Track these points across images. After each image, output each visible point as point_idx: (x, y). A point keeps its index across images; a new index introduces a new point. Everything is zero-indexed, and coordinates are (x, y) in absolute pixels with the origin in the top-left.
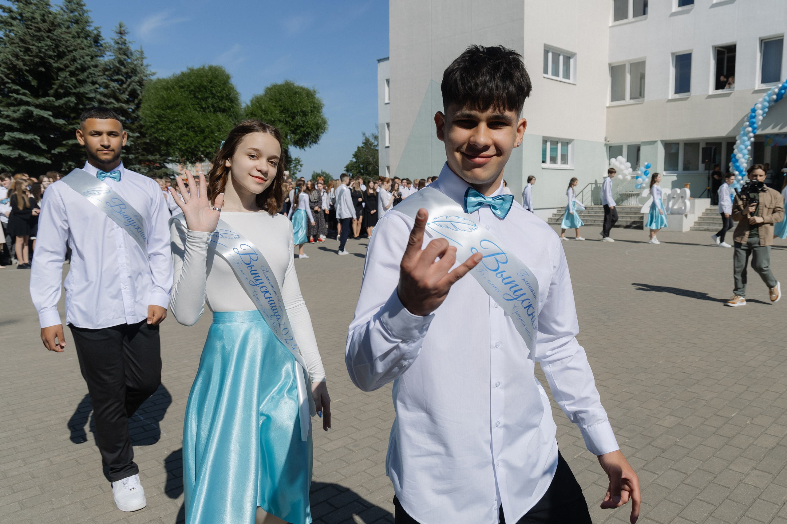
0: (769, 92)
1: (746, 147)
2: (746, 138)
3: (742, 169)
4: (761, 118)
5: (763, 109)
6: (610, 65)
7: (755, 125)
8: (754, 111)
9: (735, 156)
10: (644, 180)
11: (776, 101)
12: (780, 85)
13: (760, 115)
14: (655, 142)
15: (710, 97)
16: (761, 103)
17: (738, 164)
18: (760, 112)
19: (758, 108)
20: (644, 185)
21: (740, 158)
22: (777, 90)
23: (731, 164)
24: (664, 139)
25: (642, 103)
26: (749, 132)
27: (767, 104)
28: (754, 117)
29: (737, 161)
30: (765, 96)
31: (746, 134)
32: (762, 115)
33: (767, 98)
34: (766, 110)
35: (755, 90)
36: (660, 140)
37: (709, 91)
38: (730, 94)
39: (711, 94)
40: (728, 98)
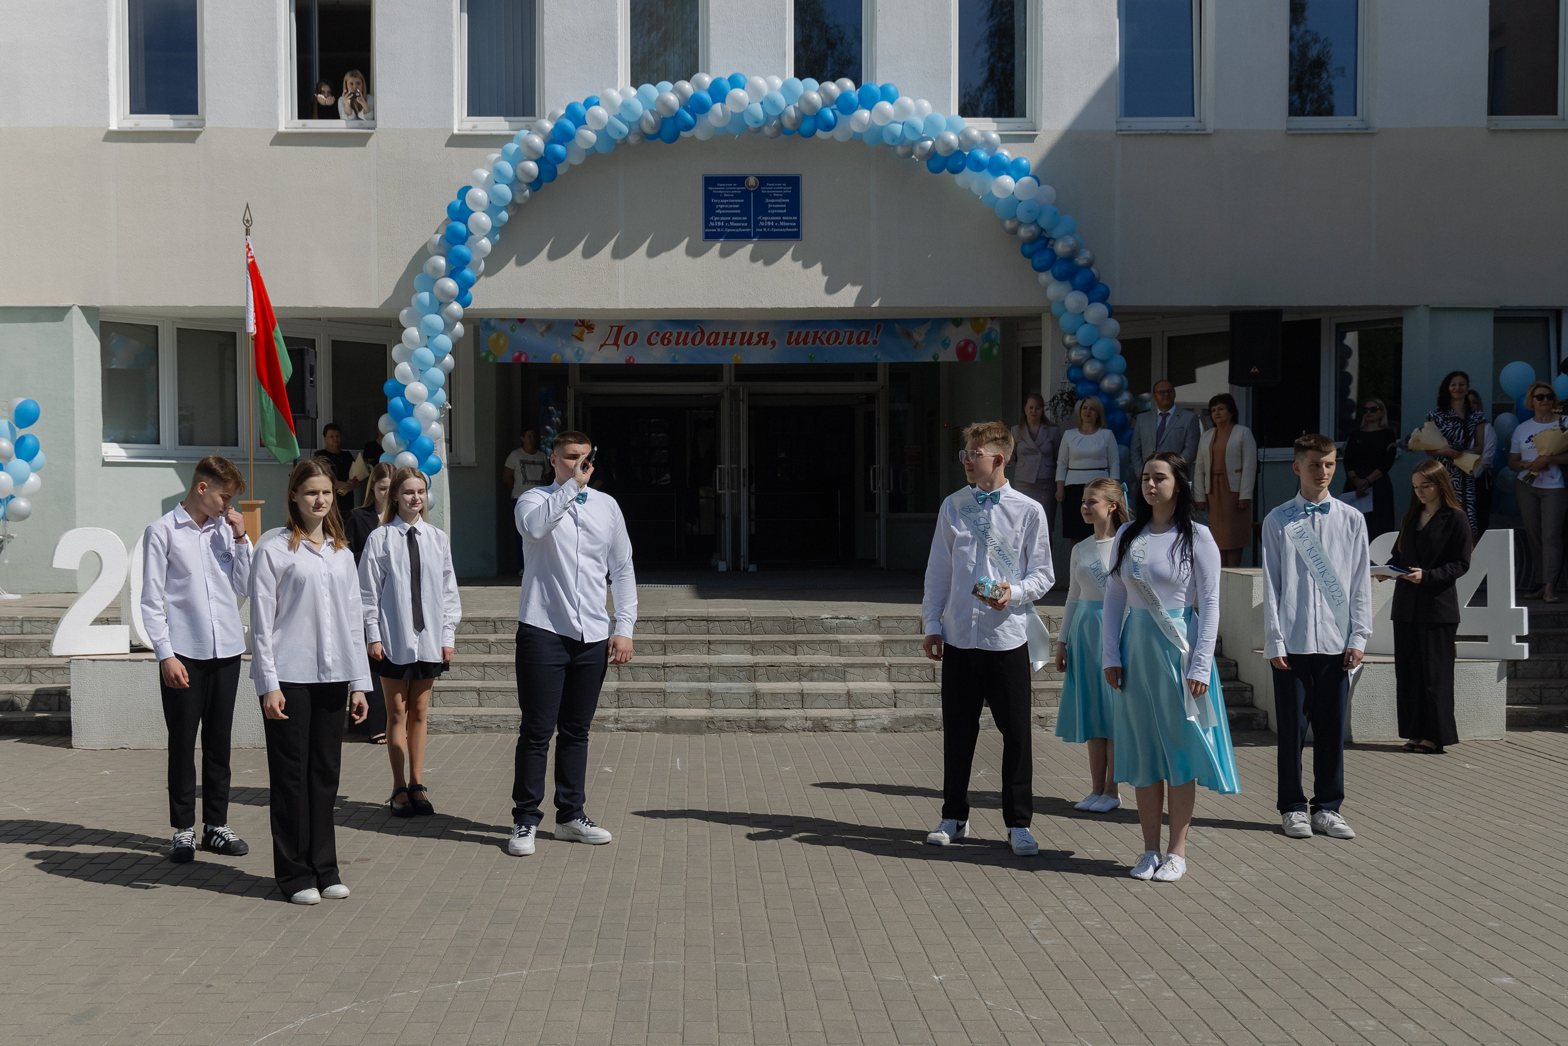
0: (513, 147)
1: (439, 360)
2: (436, 320)
3: (427, 442)
4: (486, 243)
5: (492, 210)
7: (468, 272)
8: (460, 212)
9: (400, 390)
10: (19, 481)
11: (536, 184)
12: (548, 125)
13: (483, 230)
14: (58, 313)
15: (282, 139)
16: (487, 186)
17: (411, 422)
18: (482, 219)
19: (477, 202)
20: (22, 504)
21: (420, 398)
22: (538, 141)
23: (383, 422)
24: (98, 303)
26: (449, 298)
27: (505, 190)
28: (463, 239)
29: (409, 409)
30: (498, 159)
31: (439, 306)
32: (490, 236)
33: (507, 168)
34: (504, 215)
35: (453, 135)
36: (88, 304)
37: (275, 117)
38: (360, 140)
39: (282, 129)
40: (358, 149)
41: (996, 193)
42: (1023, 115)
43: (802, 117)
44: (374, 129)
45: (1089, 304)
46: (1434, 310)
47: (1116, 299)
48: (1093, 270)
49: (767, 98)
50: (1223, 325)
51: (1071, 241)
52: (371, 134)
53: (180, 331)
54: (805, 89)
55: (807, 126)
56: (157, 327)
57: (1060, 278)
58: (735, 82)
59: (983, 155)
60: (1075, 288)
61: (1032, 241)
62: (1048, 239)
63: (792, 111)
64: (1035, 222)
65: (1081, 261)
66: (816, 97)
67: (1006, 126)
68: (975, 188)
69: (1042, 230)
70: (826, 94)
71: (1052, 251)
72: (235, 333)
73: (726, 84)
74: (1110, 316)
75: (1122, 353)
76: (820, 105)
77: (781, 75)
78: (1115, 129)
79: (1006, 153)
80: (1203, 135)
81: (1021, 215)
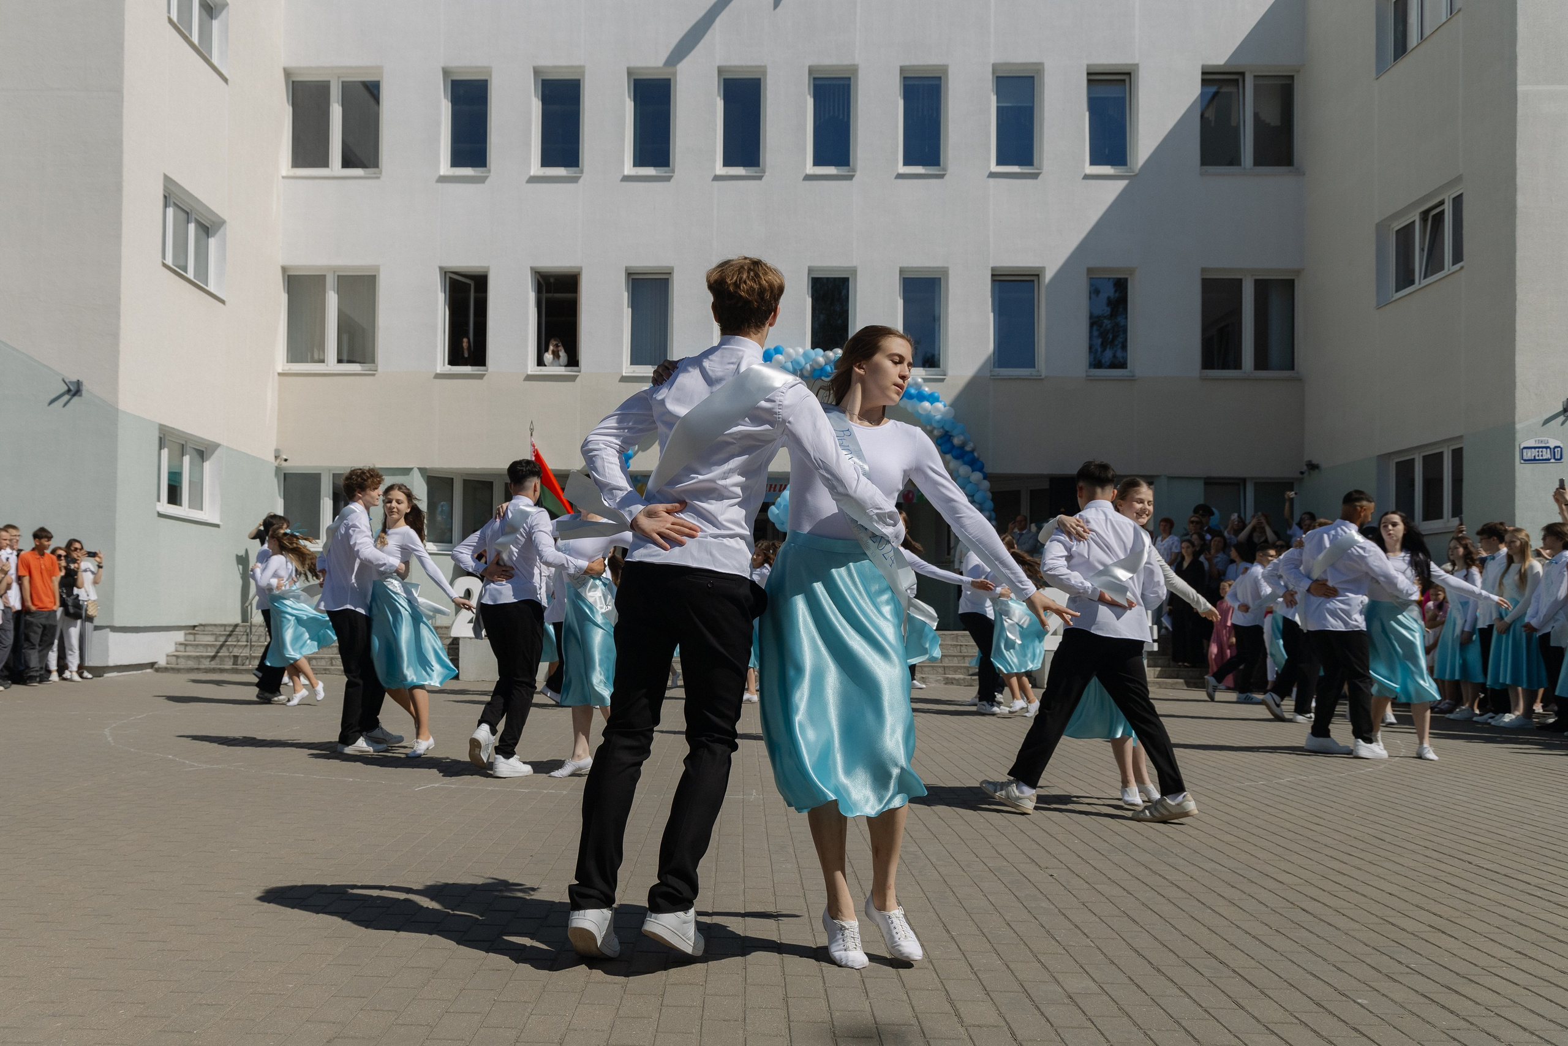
6: (284, 269)
14: (406, 471)
15: (530, 378)
24: (428, 466)
25: (373, 375)
35: (623, 377)
36: (422, 466)
37: (526, 366)
38: (572, 378)
39: (529, 373)
40: (570, 383)
41: (920, 411)
42: (939, 366)
43: (813, 370)
44: (580, 372)
45: (973, 471)
46: (1171, 478)
47: (989, 469)
48: (976, 454)
49: (794, 360)
50: (1046, 485)
51: (962, 438)
52: (578, 375)
53: (465, 481)
54: (816, 355)
55: (817, 373)
56: (453, 479)
57: (956, 458)
58: (777, 350)
59: (913, 391)
60: (965, 463)
61: (941, 437)
62: (950, 436)
63: (808, 367)
64: (943, 427)
65: (968, 448)
66: (821, 360)
67: (929, 373)
68: (909, 409)
69: (947, 432)
70: (825, 357)
71: (952, 443)
72: (492, 482)
73: (772, 351)
74: (985, 478)
75: (993, 500)
76: (824, 363)
77: (803, 346)
78: (989, 375)
79: (926, 389)
80: (1039, 379)
81: (935, 425)
